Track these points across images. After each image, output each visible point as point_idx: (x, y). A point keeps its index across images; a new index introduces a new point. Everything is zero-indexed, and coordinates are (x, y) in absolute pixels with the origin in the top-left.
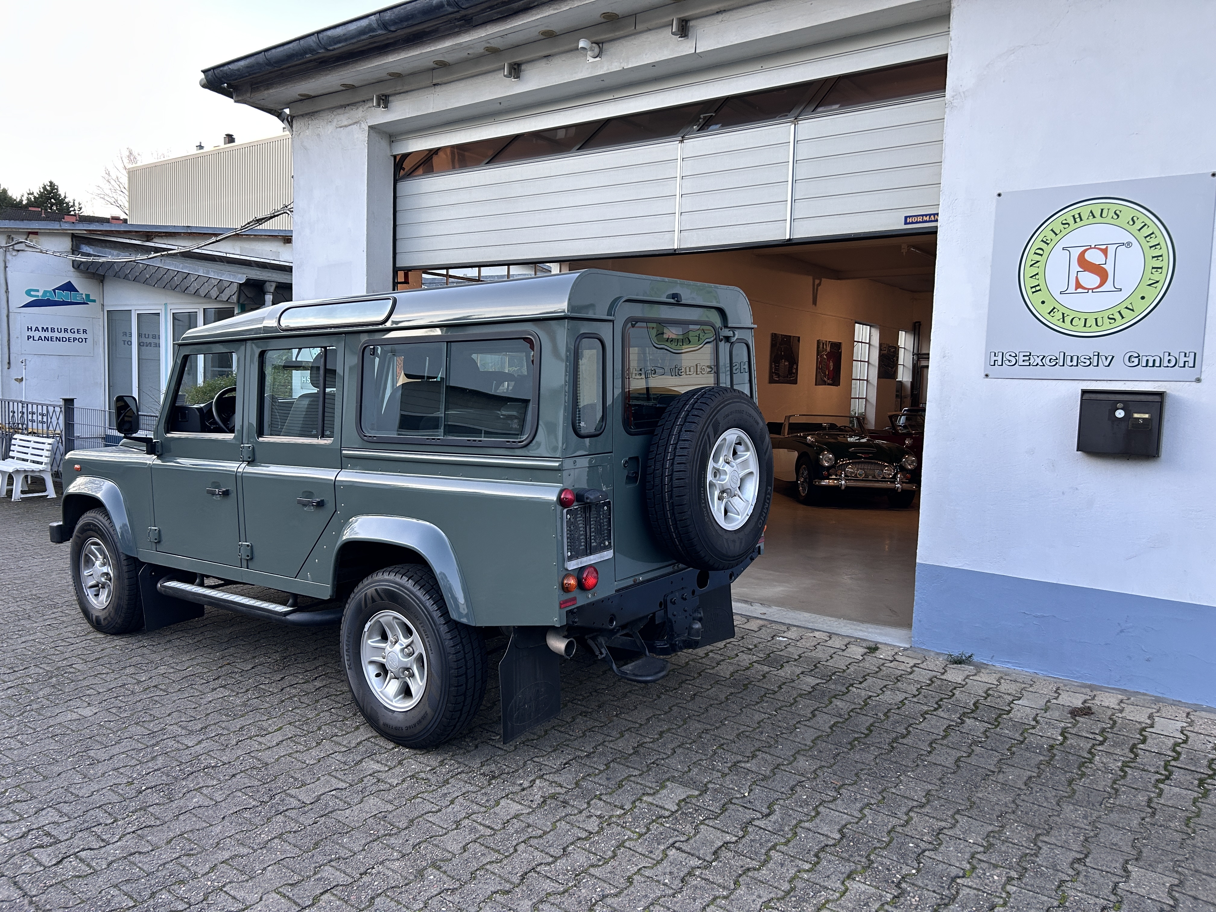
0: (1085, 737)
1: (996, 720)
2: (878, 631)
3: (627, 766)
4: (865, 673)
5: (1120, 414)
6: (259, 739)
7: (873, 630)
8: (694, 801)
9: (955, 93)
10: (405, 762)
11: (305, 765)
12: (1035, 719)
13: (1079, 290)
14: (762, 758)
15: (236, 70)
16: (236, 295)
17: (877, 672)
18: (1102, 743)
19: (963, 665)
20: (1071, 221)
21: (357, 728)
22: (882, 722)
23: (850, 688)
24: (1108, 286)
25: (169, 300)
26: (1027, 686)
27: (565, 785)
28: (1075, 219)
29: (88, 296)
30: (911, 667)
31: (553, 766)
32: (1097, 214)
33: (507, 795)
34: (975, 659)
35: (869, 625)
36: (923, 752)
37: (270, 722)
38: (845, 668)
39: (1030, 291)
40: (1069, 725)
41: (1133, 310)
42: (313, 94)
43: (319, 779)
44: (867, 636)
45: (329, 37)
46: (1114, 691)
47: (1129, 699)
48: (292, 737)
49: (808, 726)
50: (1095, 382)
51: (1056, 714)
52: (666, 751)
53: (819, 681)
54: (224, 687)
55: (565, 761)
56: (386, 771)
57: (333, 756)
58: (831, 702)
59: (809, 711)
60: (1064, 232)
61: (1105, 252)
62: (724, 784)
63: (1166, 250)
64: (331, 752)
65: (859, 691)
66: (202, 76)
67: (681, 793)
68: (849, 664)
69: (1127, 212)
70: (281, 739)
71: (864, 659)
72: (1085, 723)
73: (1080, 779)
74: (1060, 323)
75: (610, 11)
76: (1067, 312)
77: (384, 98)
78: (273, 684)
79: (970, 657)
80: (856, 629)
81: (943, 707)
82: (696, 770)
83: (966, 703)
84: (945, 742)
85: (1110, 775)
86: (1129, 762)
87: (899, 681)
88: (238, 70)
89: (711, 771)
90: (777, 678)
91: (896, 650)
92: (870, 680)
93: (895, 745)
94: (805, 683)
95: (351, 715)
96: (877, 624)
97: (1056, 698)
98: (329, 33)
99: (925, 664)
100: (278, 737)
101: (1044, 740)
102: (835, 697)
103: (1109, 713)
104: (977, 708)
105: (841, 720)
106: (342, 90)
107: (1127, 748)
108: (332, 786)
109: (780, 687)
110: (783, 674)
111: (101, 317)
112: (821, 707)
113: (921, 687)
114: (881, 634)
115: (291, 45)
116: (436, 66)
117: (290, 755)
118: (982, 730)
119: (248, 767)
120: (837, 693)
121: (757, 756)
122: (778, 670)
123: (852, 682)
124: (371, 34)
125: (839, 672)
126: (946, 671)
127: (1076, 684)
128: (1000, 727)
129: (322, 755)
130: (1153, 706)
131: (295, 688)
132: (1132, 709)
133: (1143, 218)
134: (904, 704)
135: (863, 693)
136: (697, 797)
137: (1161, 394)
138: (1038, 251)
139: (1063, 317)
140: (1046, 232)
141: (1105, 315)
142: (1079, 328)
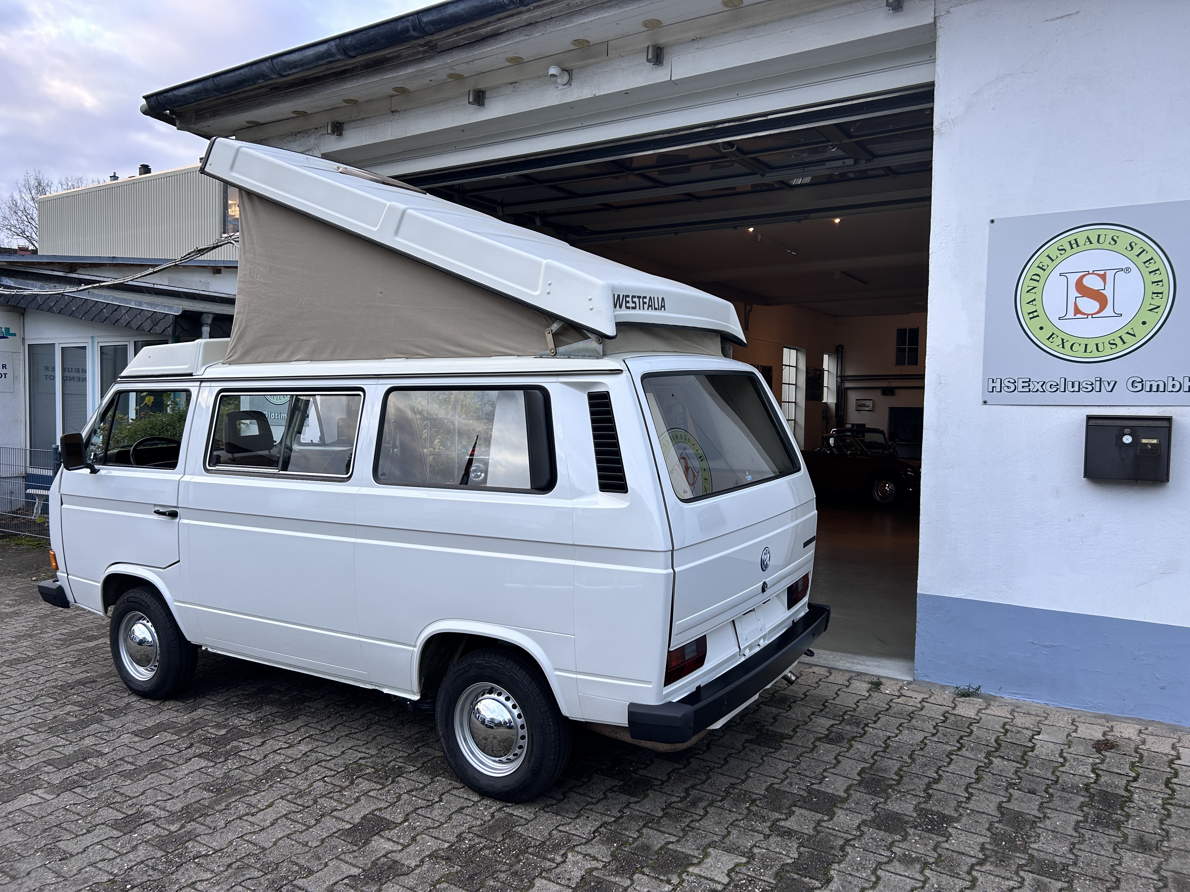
0: (1117, 773)
1: (1023, 758)
2: (875, 663)
3: (660, 831)
4: (877, 711)
5: (1127, 439)
6: (250, 818)
7: (871, 663)
8: (744, 870)
9: (943, 121)
10: (419, 838)
11: (307, 849)
12: (1061, 756)
13: (1079, 316)
14: (800, 814)
15: (181, 96)
16: (171, 327)
17: (888, 710)
18: (1135, 779)
19: (971, 698)
20: (1067, 247)
21: (358, 800)
22: (909, 766)
23: (866, 729)
24: (1108, 311)
25: (96, 334)
26: (1041, 719)
27: (600, 858)
28: (1071, 245)
29: (7, 330)
30: (920, 702)
31: (582, 835)
32: (1094, 239)
33: (541, 873)
34: (982, 691)
35: (865, 658)
36: (961, 799)
37: (258, 797)
38: (855, 706)
39: (1027, 317)
40: (1098, 761)
41: (1134, 335)
42: (262, 121)
43: (326, 865)
44: (866, 670)
45: (284, 63)
46: (1130, 721)
47: (1147, 729)
48: (286, 814)
49: (836, 774)
50: (1097, 408)
51: (1081, 749)
52: (698, 812)
53: (832, 722)
54: (199, 756)
55: (593, 829)
56: (400, 851)
57: (336, 835)
58: (851, 746)
59: (833, 757)
60: (1061, 258)
61: (1103, 277)
62: (770, 848)
63: (1166, 275)
64: (334, 830)
65: (876, 731)
66: (144, 102)
67: (729, 861)
68: (858, 702)
69: (1125, 238)
70: (274, 817)
71: (870, 695)
72: (1113, 758)
73: (1127, 821)
74: (1060, 349)
75: (582, 38)
76: (1066, 338)
77: (338, 125)
78: (254, 751)
79: (977, 689)
80: (853, 663)
81: (966, 745)
82: (735, 832)
83: (987, 740)
84: (980, 786)
85: (1155, 815)
86: (1168, 799)
87: (912, 718)
88: (184, 96)
89: (751, 833)
90: (788, 720)
91: (900, 684)
92: (883, 719)
93: (930, 791)
94: (818, 726)
95: (347, 783)
96: (872, 656)
97: (1075, 731)
98: (285, 58)
99: (932, 698)
100: (270, 815)
101: (1077, 777)
102: (853, 738)
103: (1133, 746)
104: (999, 745)
105: (867, 765)
106: (293, 118)
107: (1162, 783)
108: (343, 873)
109: (794, 730)
110: (794, 716)
111: (22, 351)
112: (843, 752)
113: (937, 724)
114: (879, 667)
115: (242, 71)
116: (395, 93)
117: (288, 836)
118: (1013, 770)
119: (243, 855)
120: (855, 734)
121: (794, 812)
122: (787, 711)
123: (866, 722)
124: (330, 59)
125: (851, 711)
126: (956, 705)
127: (1090, 715)
128: (1030, 765)
129: (325, 835)
130: (1172, 735)
131: (280, 754)
132: (1154, 740)
133: (1141, 244)
134: (926, 744)
135: (881, 734)
136: (745, 864)
137: (1169, 419)
138: (1034, 277)
139: (1063, 343)
140: (1041, 258)
141: (1106, 340)
142: (1079, 353)
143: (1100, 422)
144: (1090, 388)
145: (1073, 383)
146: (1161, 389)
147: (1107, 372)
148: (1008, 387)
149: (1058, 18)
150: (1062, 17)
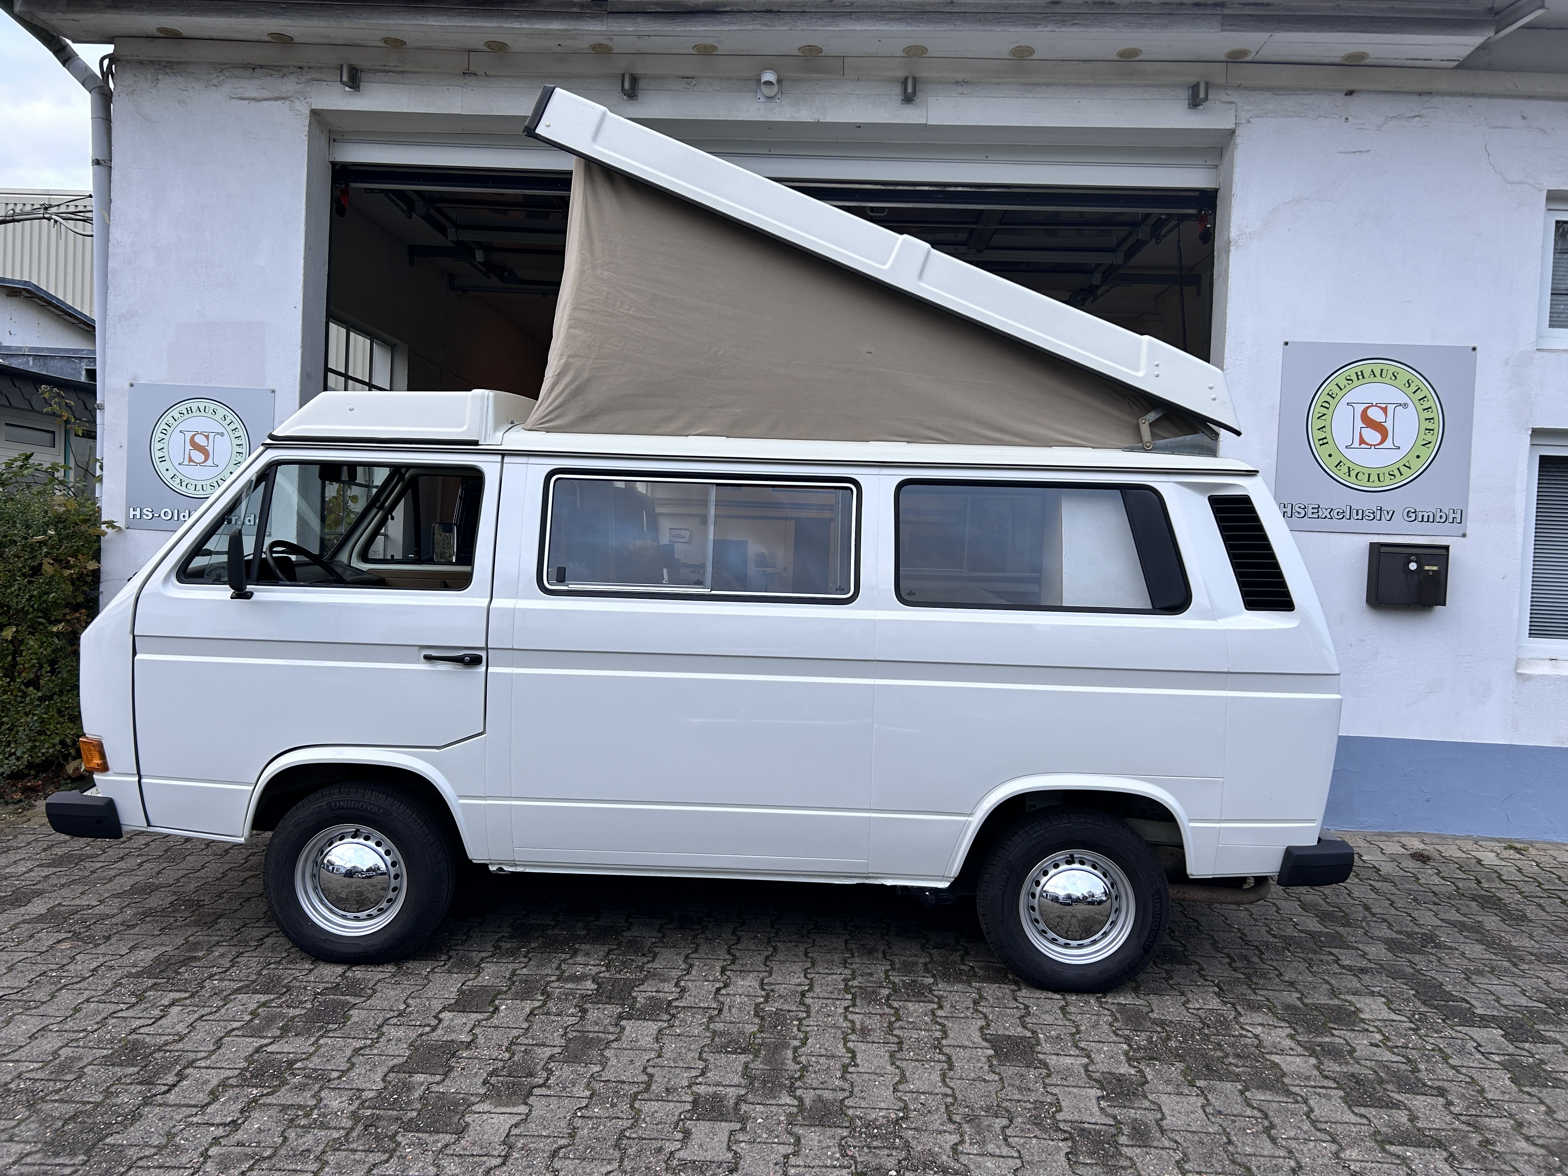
0: (1461, 879)
9: (1240, 233)
13: (1363, 446)
20: (1354, 378)
24: (1388, 443)
28: (1358, 376)
32: (1378, 373)
39: (1318, 443)
41: (1409, 468)
46: (1404, 835)
47: (1427, 840)
50: (1374, 535)
60: (1349, 388)
61: (1385, 410)
63: (1436, 413)
69: (1404, 375)
74: (1346, 477)
75: (817, 45)
76: (1352, 466)
77: (356, 72)
97: (1382, 849)
101: (1441, 887)
103: (1437, 855)
116: (486, 48)
132: (1442, 848)
133: (1417, 382)
137: (1447, 548)
138: (1324, 404)
139: (1349, 472)
140: (1330, 386)
141: (1386, 471)
142: (1363, 484)
143: (1389, 549)
144: (1372, 517)
145: (1357, 511)
146: (1431, 520)
147: (1387, 501)
148: (1299, 513)
149: (1350, 152)
150: (1354, 152)
